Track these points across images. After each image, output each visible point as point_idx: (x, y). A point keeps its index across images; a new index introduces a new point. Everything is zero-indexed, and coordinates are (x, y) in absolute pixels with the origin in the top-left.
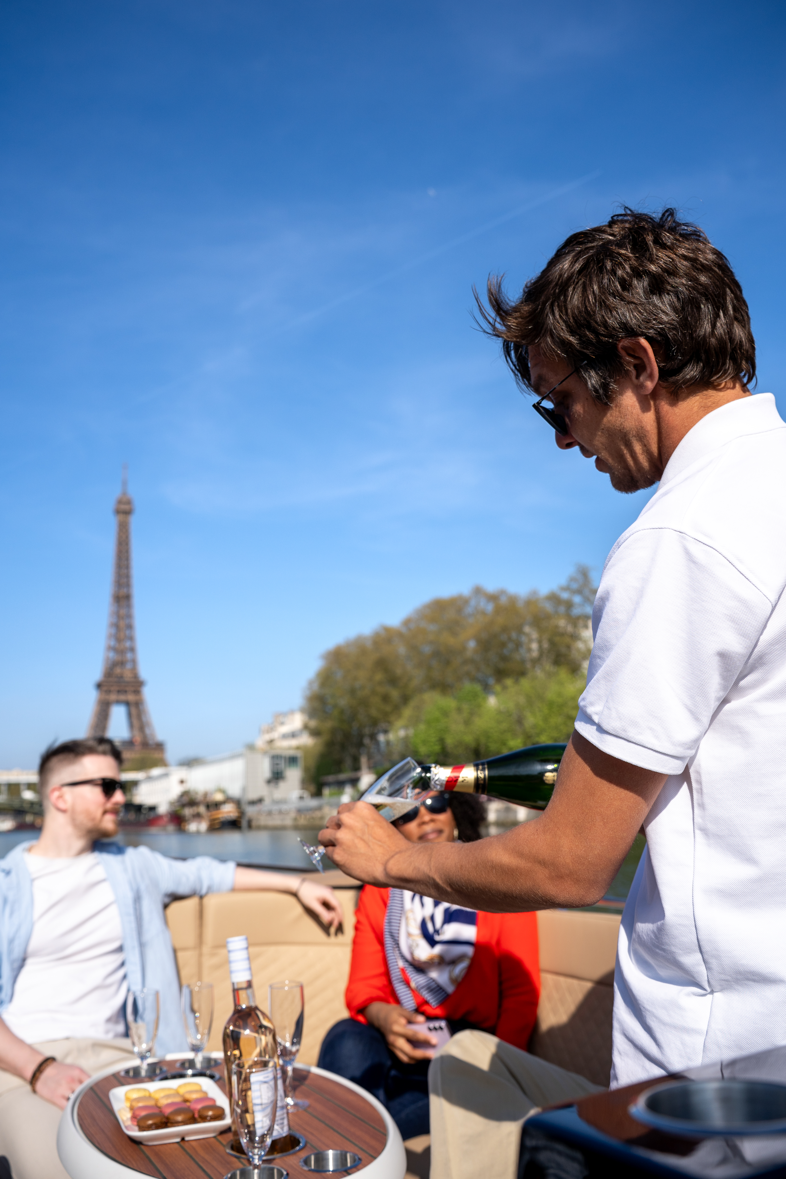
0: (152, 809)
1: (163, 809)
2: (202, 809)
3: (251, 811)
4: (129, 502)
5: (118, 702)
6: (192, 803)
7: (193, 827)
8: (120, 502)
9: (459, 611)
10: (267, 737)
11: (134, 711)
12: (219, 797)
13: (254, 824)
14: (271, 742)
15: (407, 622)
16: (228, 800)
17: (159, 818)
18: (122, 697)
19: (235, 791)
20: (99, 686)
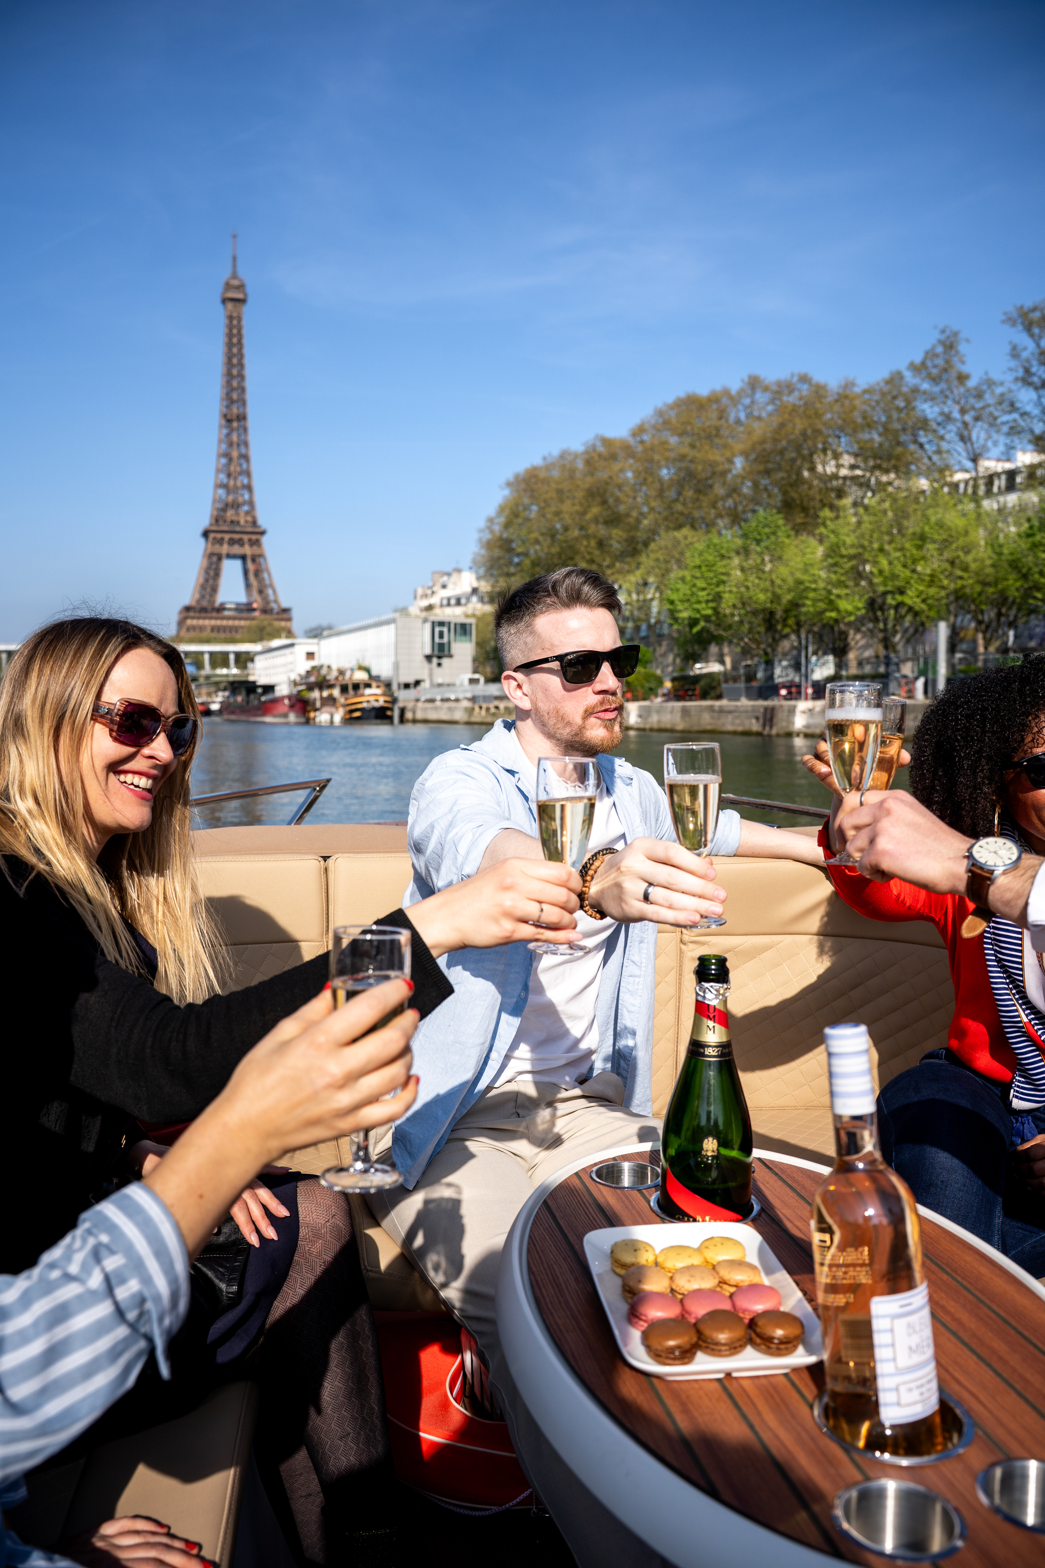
0: (269, 689)
1: (283, 690)
2: (336, 692)
3: (404, 697)
4: (241, 287)
5: (230, 556)
6: (323, 684)
7: (323, 717)
8: (228, 286)
9: (722, 414)
10: (425, 603)
11: (251, 566)
12: (361, 676)
13: (409, 715)
14: (430, 608)
15: (639, 431)
16: (374, 679)
17: (277, 701)
18: (236, 549)
19: (383, 668)
20: (206, 534)
